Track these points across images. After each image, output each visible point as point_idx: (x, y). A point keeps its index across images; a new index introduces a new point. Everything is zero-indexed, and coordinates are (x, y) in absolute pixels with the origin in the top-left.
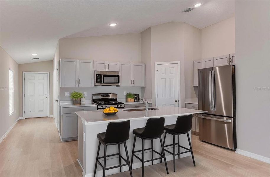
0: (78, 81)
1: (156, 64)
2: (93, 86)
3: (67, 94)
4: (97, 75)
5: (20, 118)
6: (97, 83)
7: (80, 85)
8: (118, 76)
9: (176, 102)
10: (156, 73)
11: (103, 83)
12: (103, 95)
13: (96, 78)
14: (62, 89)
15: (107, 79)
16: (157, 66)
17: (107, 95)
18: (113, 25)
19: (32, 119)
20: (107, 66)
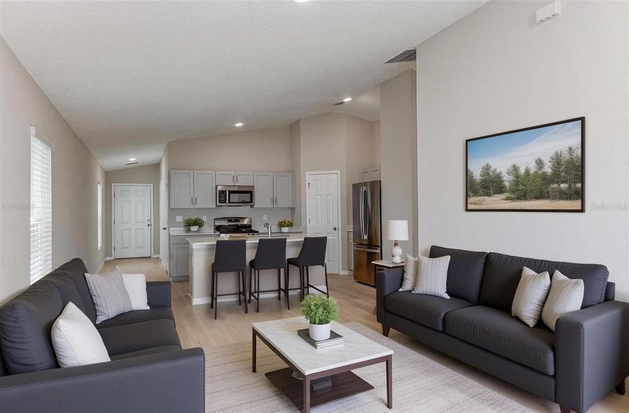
0: (194, 201)
1: (307, 174)
2: (215, 206)
3: (180, 219)
4: (219, 191)
5: (108, 259)
6: (220, 202)
7: (196, 206)
8: (251, 193)
9: (335, 229)
10: (307, 187)
11: (229, 202)
12: (230, 220)
13: (219, 196)
14: (172, 211)
15: (235, 198)
16: (309, 177)
17: (237, 220)
18: (239, 125)
19: (124, 260)
20: (235, 178)
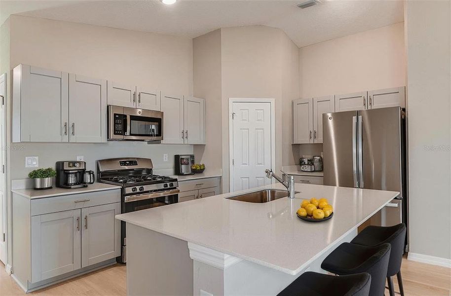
1: (231, 100)
2: (104, 140)
3: (32, 162)
4: (115, 115)
6: (115, 134)
7: (73, 139)
8: (159, 121)
10: (231, 117)
11: (131, 135)
12: (124, 161)
13: (115, 124)
16: (234, 106)
17: (133, 162)
20: (137, 97)
